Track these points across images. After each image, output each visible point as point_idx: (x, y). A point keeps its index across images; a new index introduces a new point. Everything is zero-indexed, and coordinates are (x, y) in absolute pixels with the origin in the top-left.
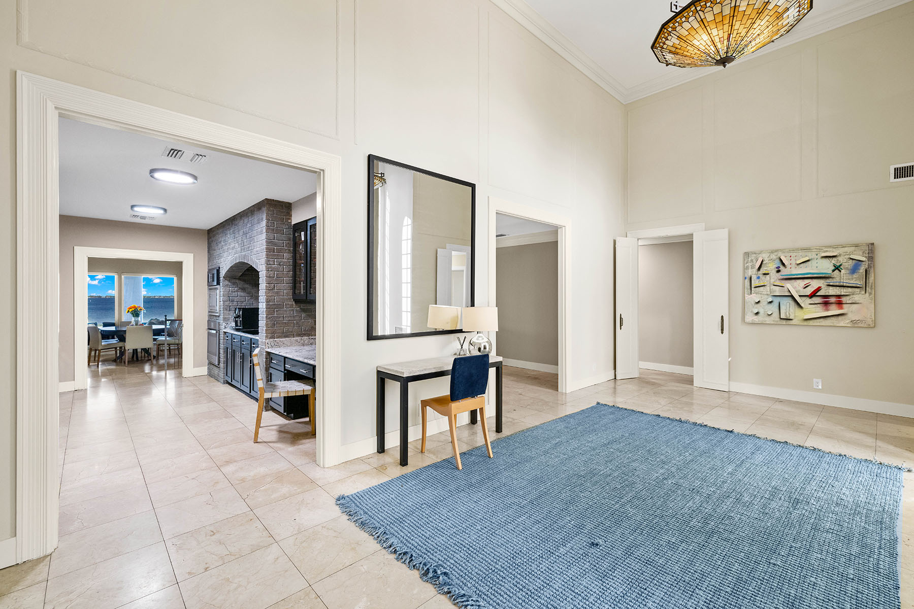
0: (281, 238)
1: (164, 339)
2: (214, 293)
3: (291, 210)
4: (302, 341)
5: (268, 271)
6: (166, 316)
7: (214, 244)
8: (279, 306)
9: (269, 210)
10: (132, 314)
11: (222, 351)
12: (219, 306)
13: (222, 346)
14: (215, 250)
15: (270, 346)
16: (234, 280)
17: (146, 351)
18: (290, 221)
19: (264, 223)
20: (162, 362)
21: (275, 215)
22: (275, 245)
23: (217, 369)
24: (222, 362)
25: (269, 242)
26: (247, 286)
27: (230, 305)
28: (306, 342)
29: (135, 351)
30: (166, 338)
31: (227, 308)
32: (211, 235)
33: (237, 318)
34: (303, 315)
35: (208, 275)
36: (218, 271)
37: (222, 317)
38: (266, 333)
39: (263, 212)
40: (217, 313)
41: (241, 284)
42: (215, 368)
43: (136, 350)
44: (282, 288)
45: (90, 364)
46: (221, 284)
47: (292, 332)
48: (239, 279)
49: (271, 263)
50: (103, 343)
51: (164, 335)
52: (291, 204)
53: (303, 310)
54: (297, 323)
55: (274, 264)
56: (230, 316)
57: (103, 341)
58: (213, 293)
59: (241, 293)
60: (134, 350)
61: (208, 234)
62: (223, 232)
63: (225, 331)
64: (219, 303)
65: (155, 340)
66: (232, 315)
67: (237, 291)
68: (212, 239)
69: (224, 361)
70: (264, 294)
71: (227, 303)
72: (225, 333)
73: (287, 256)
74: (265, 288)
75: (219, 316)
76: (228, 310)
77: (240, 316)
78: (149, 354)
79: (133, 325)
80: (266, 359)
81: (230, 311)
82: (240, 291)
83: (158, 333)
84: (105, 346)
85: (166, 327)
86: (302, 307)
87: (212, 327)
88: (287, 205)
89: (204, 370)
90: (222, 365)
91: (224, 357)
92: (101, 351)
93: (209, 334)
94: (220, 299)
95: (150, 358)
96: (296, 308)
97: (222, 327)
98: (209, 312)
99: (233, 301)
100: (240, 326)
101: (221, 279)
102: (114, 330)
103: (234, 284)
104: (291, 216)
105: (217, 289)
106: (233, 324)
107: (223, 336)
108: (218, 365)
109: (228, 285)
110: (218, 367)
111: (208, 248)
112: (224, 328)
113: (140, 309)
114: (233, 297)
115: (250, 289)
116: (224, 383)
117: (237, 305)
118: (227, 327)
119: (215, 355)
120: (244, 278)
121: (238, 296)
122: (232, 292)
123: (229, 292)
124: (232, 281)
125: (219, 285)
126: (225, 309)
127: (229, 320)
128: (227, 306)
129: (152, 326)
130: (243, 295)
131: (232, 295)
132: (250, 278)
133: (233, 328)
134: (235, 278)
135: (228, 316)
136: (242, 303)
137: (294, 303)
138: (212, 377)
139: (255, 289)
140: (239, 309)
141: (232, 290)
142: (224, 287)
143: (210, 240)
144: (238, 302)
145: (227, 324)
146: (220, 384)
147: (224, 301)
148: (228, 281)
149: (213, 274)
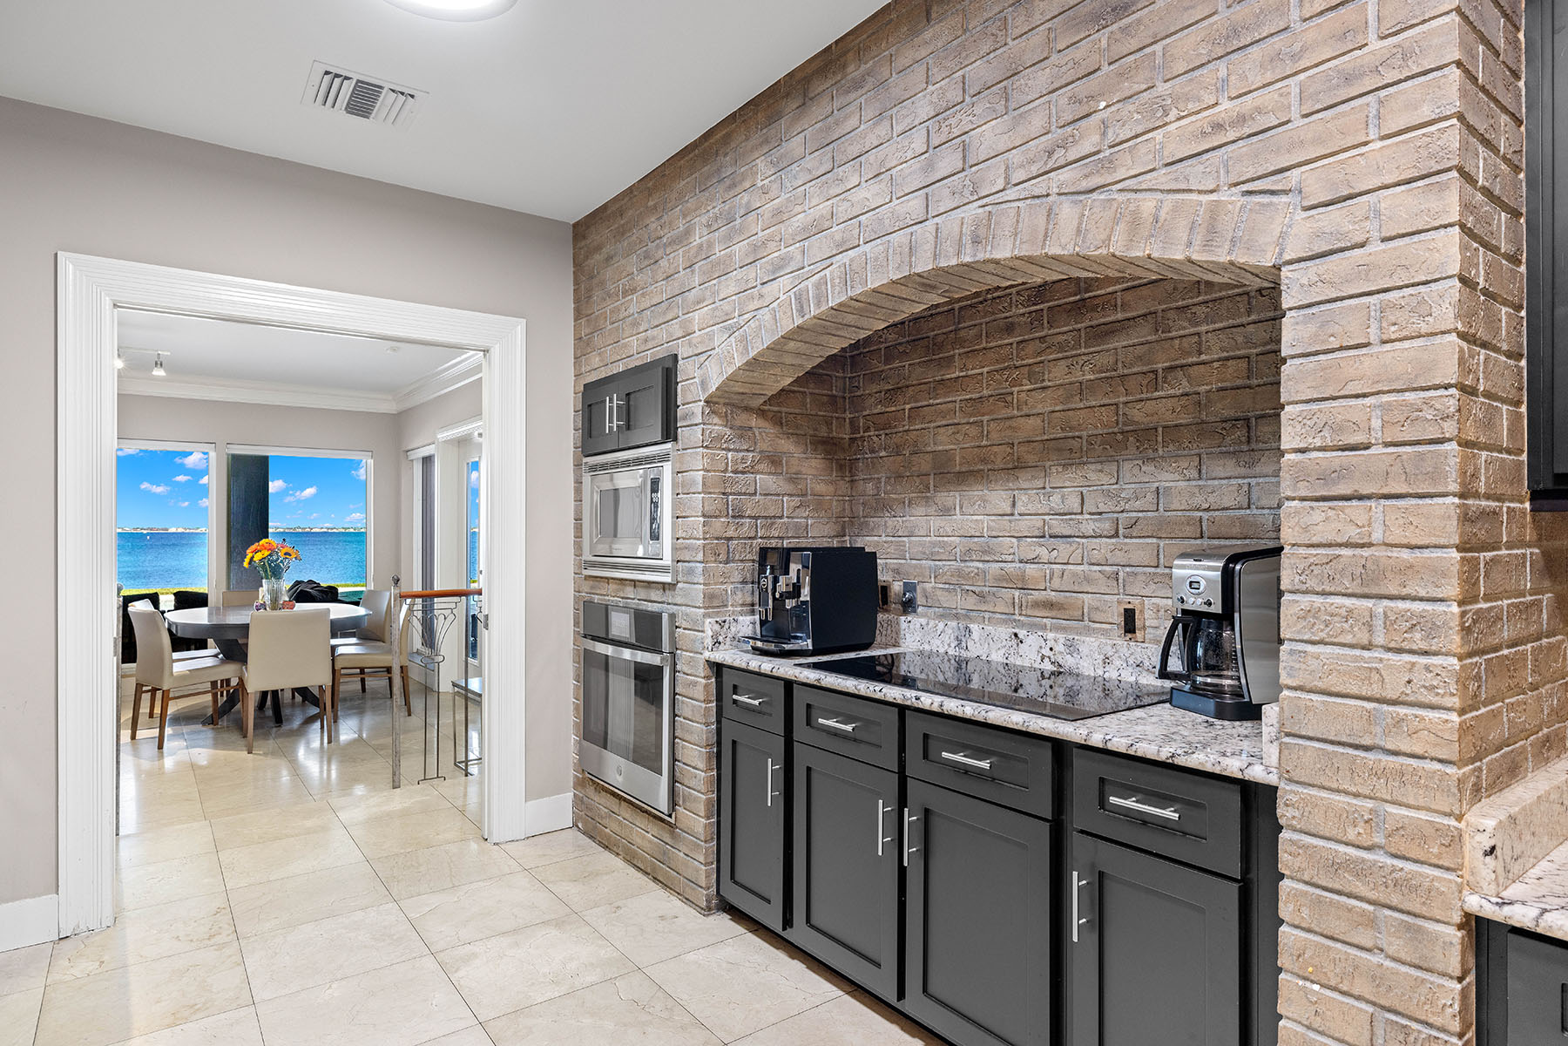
2: (631, 483)
10: (263, 567)
12: (671, 540)
16: (744, 416)
24: (698, 808)
26: (787, 446)
27: (730, 533)
29: (274, 695)
31: (720, 550)
33: (792, 595)
34: (1548, 597)
36: (669, 376)
37: (689, 590)
40: (664, 569)
41: (767, 435)
42: (639, 819)
43: (276, 691)
45: (140, 734)
46: (687, 434)
48: (761, 413)
50: (178, 668)
54: (1536, 660)
56: (730, 588)
57: (176, 655)
58: (623, 479)
59: (765, 480)
60: (269, 691)
61: (577, 237)
63: (711, 655)
64: (677, 526)
65: (332, 650)
66: (741, 583)
67: (753, 469)
72: (718, 669)
75: (671, 587)
76: (723, 557)
77: (799, 589)
79: (263, 606)
81: (732, 561)
84: (183, 677)
89: (561, 808)
94: (679, 505)
99: (738, 515)
100: (794, 639)
101: (692, 409)
102: (206, 622)
103: (743, 432)
105: (664, 458)
106: (751, 625)
107: (703, 681)
108: (670, 816)
109: (720, 438)
110: (669, 824)
111: (577, 300)
112: (709, 642)
113: (285, 554)
114: (740, 494)
115: (799, 459)
116: (707, 910)
117: (752, 535)
118: (721, 639)
119: (606, 749)
120: (776, 409)
121: (755, 494)
122: (736, 472)
123: (725, 471)
124: (738, 423)
125: (675, 439)
126: (712, 553)
127: (726, 606)
128: (717, 539)
129: (328, 609)
130: (773, 488)
131: (736, 489)
132: (797, 411)
133: (759, 644)
134: (747, 409)
135: (723, 587)
136: (772, 524)
137: (1527, 505)
138: (606, 847)
139: (814, 463)
140: (786, 555)
141: (735, 462)
142: (707, 447)
143: (591, 262)
144: (756, 518)
145: (722, 624)
146: (676, 903)
147: (704, 516)
148: (720, 417)
149: (628, 395)
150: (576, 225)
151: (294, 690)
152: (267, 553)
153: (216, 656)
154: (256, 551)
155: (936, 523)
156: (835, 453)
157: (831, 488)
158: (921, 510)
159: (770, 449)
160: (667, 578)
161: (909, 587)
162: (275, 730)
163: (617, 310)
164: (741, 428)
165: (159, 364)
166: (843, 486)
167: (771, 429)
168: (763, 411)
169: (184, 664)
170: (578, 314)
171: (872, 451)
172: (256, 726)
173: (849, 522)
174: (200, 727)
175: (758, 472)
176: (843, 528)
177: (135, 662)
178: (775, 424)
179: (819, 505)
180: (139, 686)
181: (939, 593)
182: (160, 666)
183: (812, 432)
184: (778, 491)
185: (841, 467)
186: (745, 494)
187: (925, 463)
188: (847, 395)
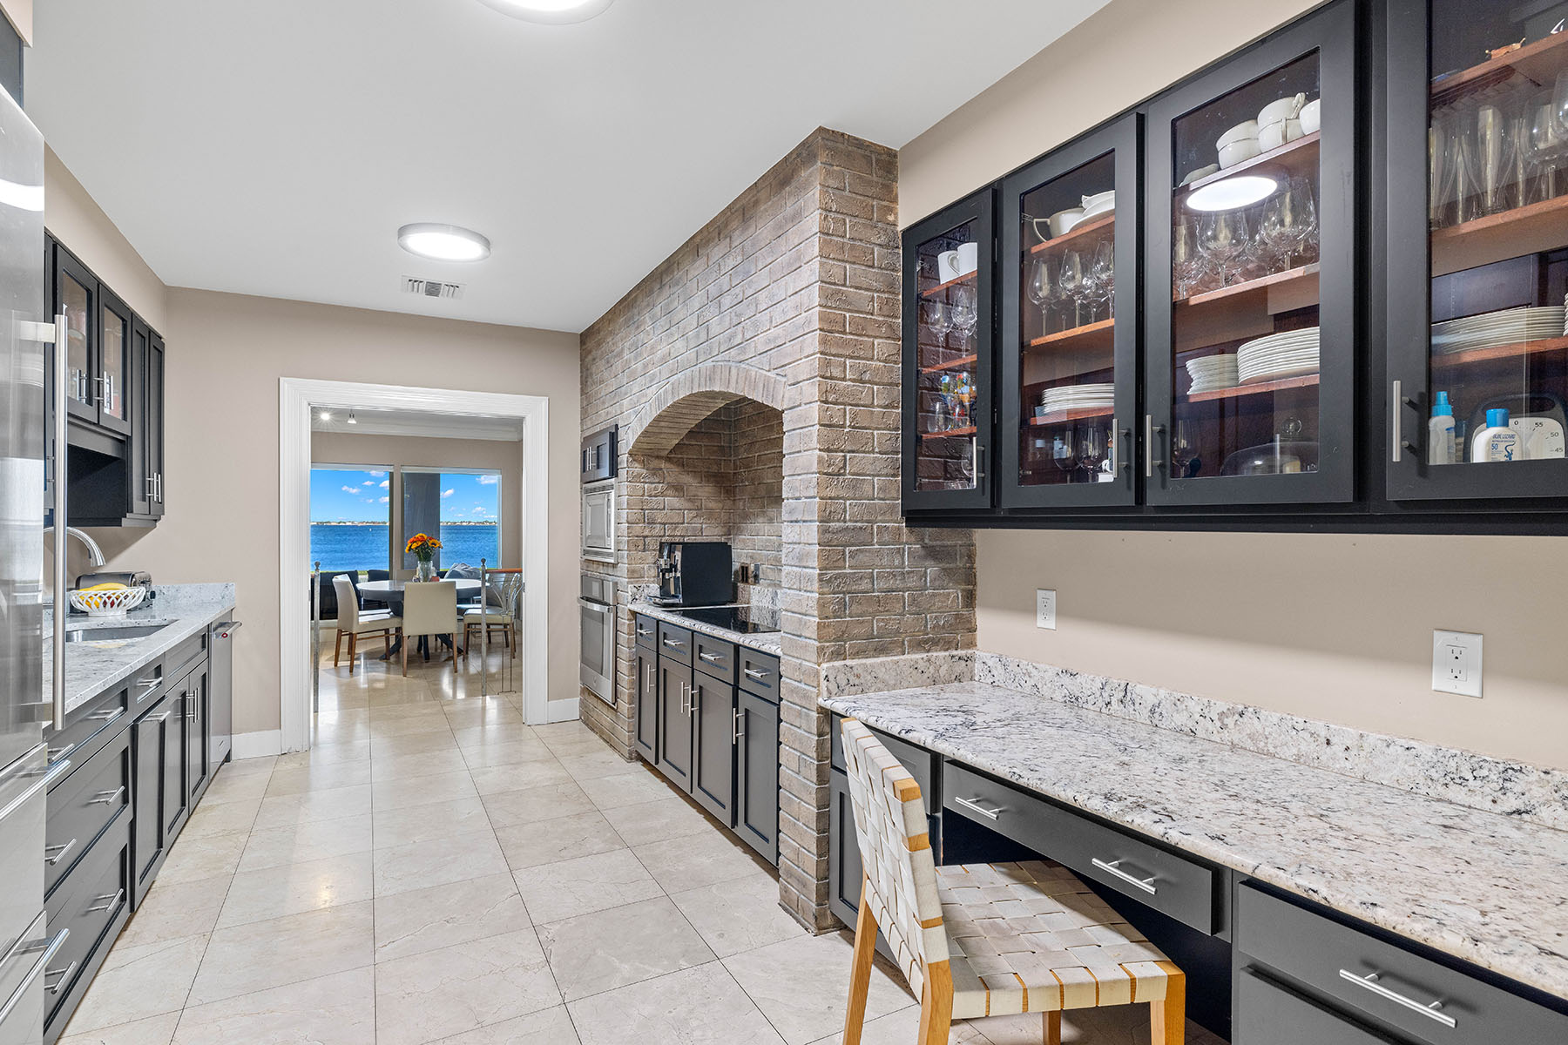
0: (864, 282)
1: (479, 611)
2: (599, 501)
3: (895, 180)
4: (932, 669)
5: (826, 402)
6: (483, 561)
7: (600, 368)
8: (858, 537)
9: (828, 173)
10: (418, 553)
11: (624, 666)
12: (614, 536)
13: (624, 651)
14: (602, 382)
15: (834, 689)
16: (657, 461)
17: (445, 639)
18: (891, 218)
19: (813, 222)
20: (475, 665)
21: (847, 193)
22: (847, 303)
23: (610, 714)
24: (626, 698)
25: (832, 292)
26: (687, 479)
27: (646, 533)
28: (943, 671)
29: (423, 640)
30: (483, 611)
31: (638, 543)
32: (590, 344)
33: (670, 571)
34: (932, 570)
35: (584, 453)
36: (614, 438)
37: (623, 568)
38: (820, 639)
39: (805, 187)
40: (610, 555)
41: (672, 472)
42: (605, 710)
43: (426, 636)
44: (869, 469)
45: (340, 664)
46: (623, 473)
47: (898, 632)
48: (668, 459)
49: (836, 372)
50: (362, 620)
51: (479, 602)
52: (892, 154)
53: (932, 553)
54: (914, 600)
55: (844, 379)
56: (647, 567)
57: (361, 612)
58: (597, 499)
59: (672, 501)
60: (420, 636)
61: (583, 342)
62: (627, 324)
63: (631, 607)
64: (617, 529)
65: (461, 612)
66: (649, 563)
67: (662, 494)
68: (594, 353)
69: (631, 695)
70: (813, 492)
71: (638, 528)
72: (634, 614)
73: (884, 349)
74: (815, 468)
75: (614, 566)
76: (641, 547)
77: (676, 566)
78: (450, 645)
79: (418, 580)
80: (820, 735)
81: (644, 550)
82: (670, 492)
83: (465, 597)
84: (365, 625)
85: (483, 584)
86: (926, 541)
87: (596, 594)
88: (884, 157)
89: (571, 706)
90: (624, 706)
91: (632, 682)
92: (359, 636)
93: (584, 612)
94: (618, 516)
95: (451, 655)
96: (910, 542)
97: (626, 596)
98: (586, 552)
99: (652, 523)
100: (675, 596)
101: (624, 458)
102: (388, 589)
103: (655, 471)
104: (895, 200)
105: (612, 487)
106: (655, 589)
107: (627, 622)
108: (614, 704)
109: (639, 475)
110: (613, 708)
111: (582, 384)
112: (630, 599)
113: (432, 544)
114: (652, 509)
115: (696, 487)
116: (630, 759)
117: (662, 534)
118: (637, 597)
119: (602, 674)
120: (680, 456)
121: (664, 509)
122: (650, 496)
123: (643, 495)
124: (652, 466)
125: (617, 476)
126: (633, 546)
127: (644, 577)
128: (637, 536)
129: (455, 582)
130: (677, 505)
131: (649, 506)
132: (695, 457)
133: (657, 600)
134: (658, 457)
135: (642, 566)
136: (676, 527)
137: (904, 524)
138: (593, 730)
139: (707, 489)
140: (672, 546)
141: (650, 490)
142: (630, 482)
143: (587, 360)
144: (665, 524)
145: (638, 588)
146: (616, 756)
147: (628, 522)
148: (639, 463)
149: (598, 447)
150: (581, 335)
151: (437, 636)
152: (420, 543)
153: (388, 613)
154: (413, 542)
155: (767, 527)
156: (723, 482)
157: (720, 505)
158: (761, 520)
159: (675, 481)
160: (612, 560)
161: (757, 567)
162: (425, 664)
163: (596, 393)
164: (653, 469)
165: (352, 416)
166: (729, 503)
167: (676, 469)
168: (670, 458)
169: (366, 617)
170: (583, 392)
171: (742, 482)
172: (408, 663)
173: (732, 529)
174: (378, 660)
175: (666, 496)
176: (729, 530)
177: (336, 618)
178: (678, 465)
179: (710, 514)
180: (340, 631)
181: (768, 570)
182: (351, 618)
183: (706, 470)
184: (681, 507)
185: (727, 492)
186: (656, 509)
187: (762, 491)
188: (732, 445)
